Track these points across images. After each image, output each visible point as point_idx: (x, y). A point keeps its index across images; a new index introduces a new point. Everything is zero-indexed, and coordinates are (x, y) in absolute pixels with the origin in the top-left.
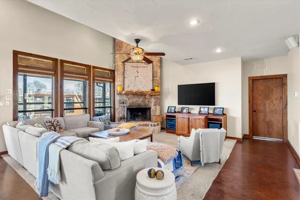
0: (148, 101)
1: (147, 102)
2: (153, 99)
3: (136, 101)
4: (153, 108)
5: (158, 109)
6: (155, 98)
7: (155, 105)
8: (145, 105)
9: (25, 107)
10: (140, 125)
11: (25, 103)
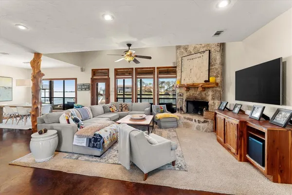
0: (205, 94)
1: (204, 96)
2: (210, 91)
3: (193, 94)
4: (211, 102)
5: (217, 104)
6: (213, 91)
7: (213, 99)
8: (202, 99)
9: (141, 96)
10: (185, 118)
11: (141, 95)
